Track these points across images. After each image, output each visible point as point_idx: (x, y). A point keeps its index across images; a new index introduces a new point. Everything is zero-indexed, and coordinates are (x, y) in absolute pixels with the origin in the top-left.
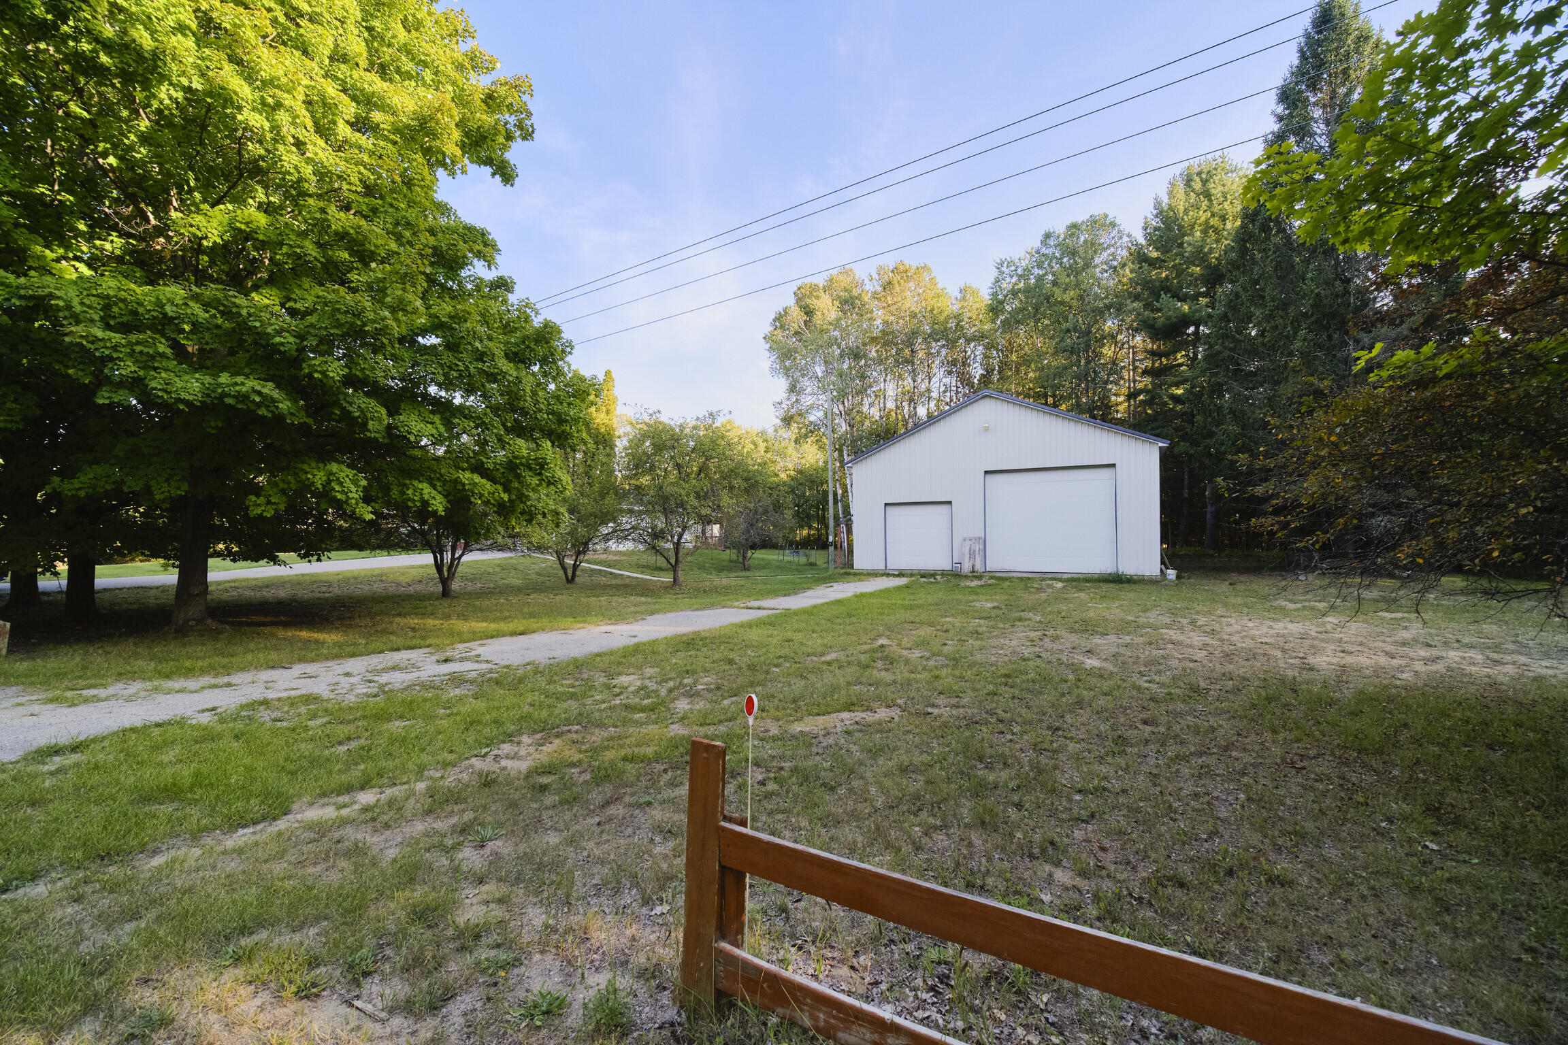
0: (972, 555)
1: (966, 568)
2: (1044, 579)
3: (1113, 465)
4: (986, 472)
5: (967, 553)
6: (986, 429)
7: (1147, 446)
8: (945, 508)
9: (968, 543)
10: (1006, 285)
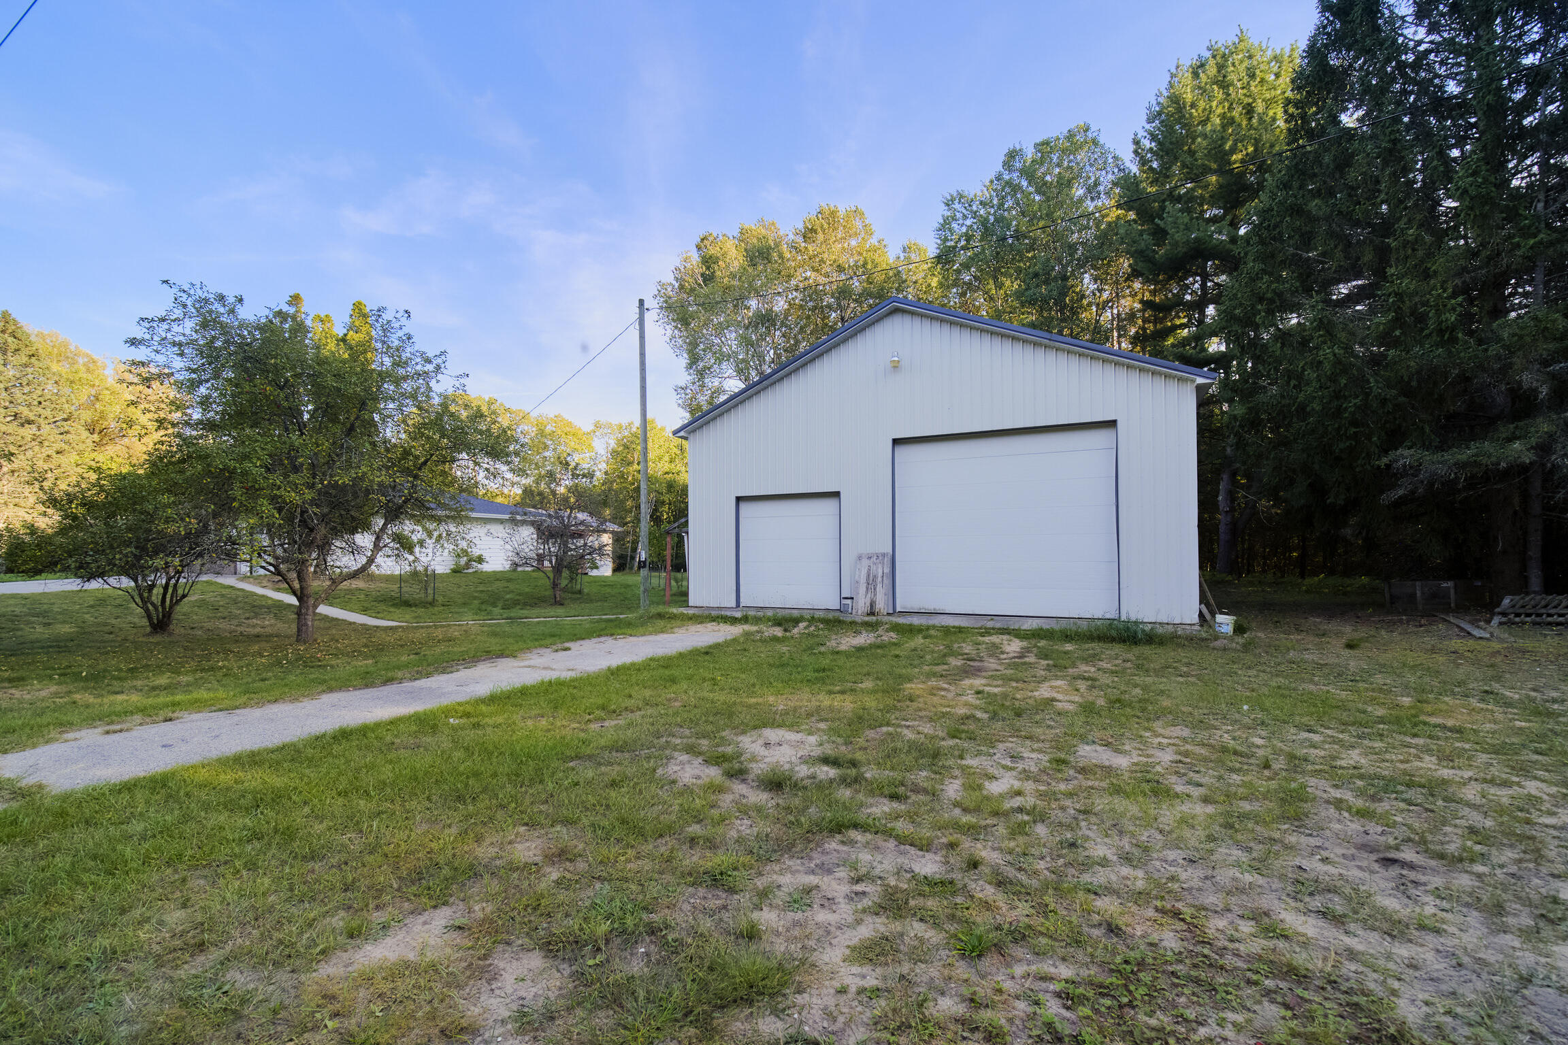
0: (871, 583)
1: (861, 605)
2: (987, 632)
3: (1112, 424)
4: (896, 442)
5: (863, 580)
6: (896, 366)
7: (1173, 386)
8: (829, 505)
9: (865, 562)
10: (959, 229)
